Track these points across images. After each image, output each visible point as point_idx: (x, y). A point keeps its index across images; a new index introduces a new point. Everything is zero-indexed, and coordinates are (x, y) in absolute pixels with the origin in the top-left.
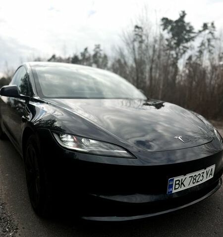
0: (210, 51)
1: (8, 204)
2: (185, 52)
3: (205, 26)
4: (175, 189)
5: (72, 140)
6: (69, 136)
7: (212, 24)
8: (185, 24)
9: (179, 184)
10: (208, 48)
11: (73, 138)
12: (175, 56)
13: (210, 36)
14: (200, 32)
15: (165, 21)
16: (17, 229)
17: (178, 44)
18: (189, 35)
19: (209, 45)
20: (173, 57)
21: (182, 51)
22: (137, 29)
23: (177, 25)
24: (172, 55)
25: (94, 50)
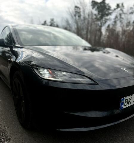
0: (121, 21)
1: (2, 121)
2: (106, 22)
3: (118, 6)
4: (125, 106)
5: (48, 73)
6: (46, 70)
7: (122, 4)
8: (106, 5)
9: (127, 102)
10: (120, 19)
11: (49, 71)
12: (100, 25)
13: (121, 12)
14: (115, 9)
15: (93, 3)
16: (10, 139)
17: (102, 17)
18: (108, 12)
19: (121, 17)
20: (99, 25)
21: (104, 22)
22: (76, 8)
23: (101, 6)
24: (98, 24)
25: (50, 22)
